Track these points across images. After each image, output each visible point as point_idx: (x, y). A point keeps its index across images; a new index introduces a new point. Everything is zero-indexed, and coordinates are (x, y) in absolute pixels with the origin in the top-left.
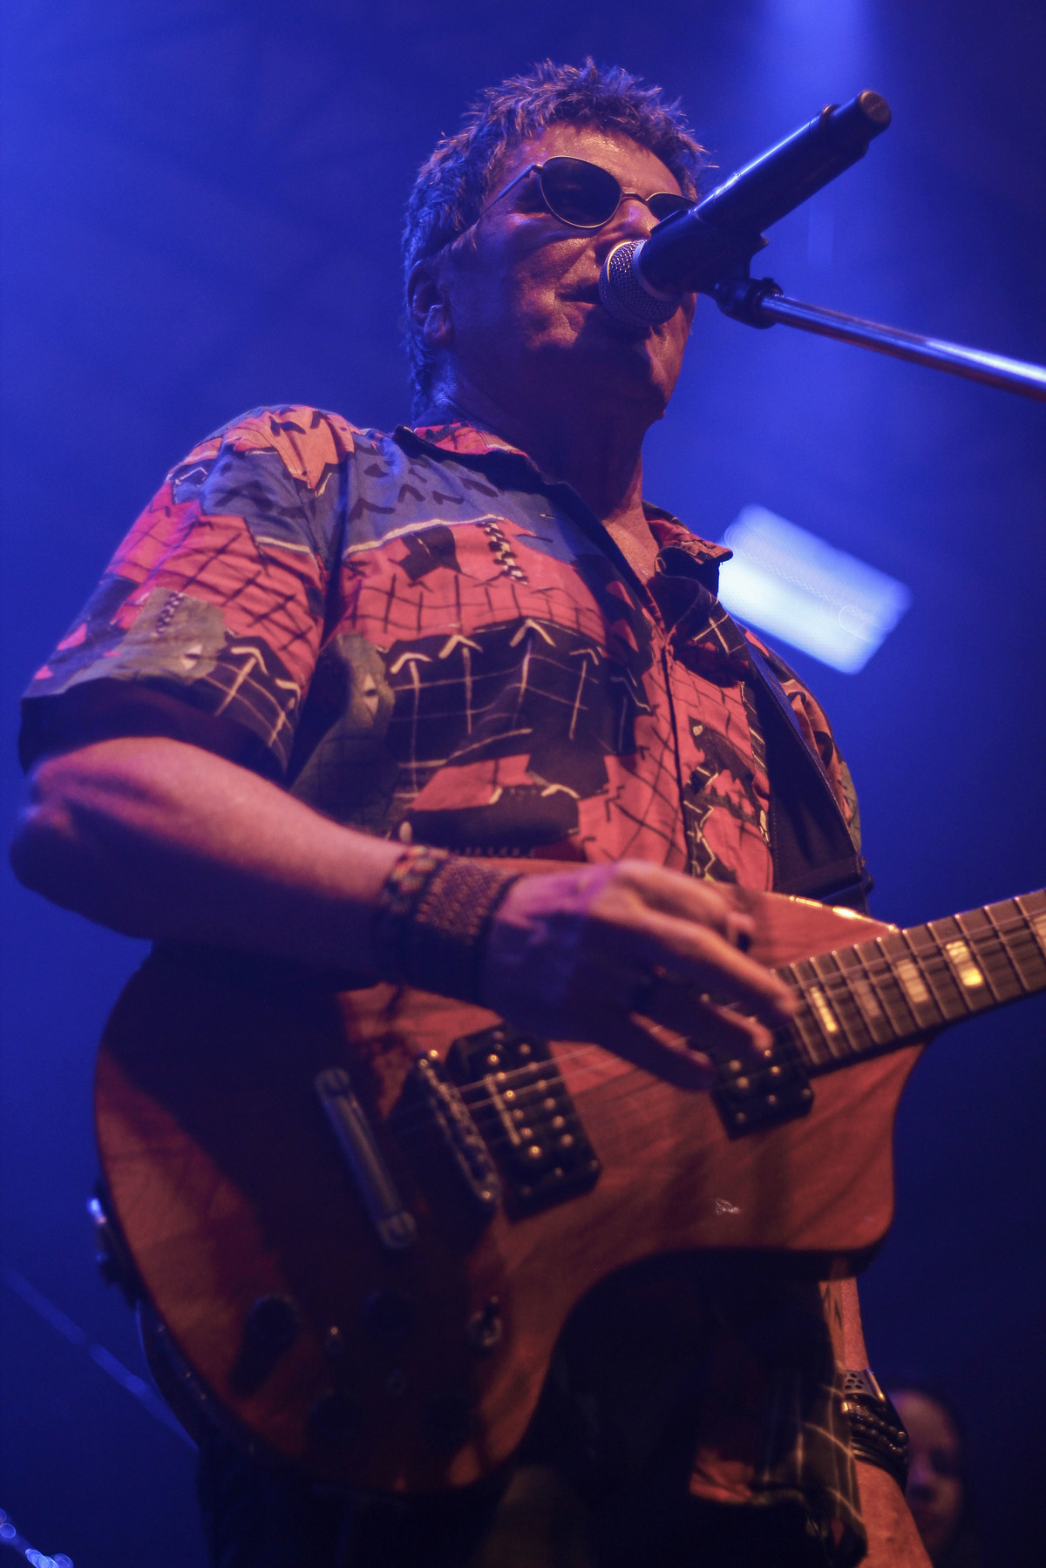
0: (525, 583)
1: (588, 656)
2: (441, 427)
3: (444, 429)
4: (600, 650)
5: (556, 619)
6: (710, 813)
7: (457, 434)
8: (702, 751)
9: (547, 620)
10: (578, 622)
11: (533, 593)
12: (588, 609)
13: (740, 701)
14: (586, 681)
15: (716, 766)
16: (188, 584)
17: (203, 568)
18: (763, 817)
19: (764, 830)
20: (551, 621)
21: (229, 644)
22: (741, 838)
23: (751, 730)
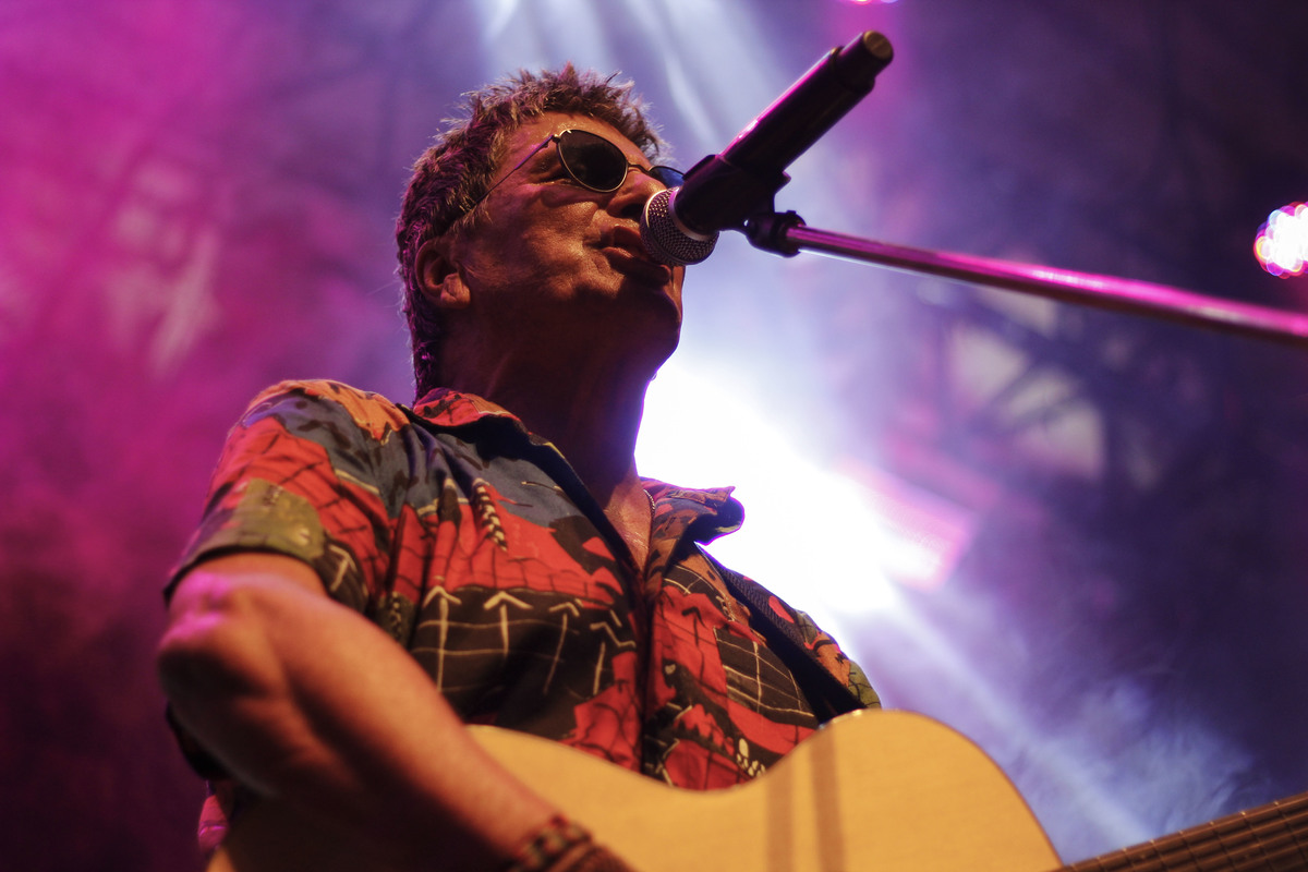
0: (504, 549)
1: (568, 611)
2: (437, 402)
3: (441, 402)
4: (579, 601)
5: (531, 585)
6: (674, 746)
7: (452, 407)
8: (673, 687)
9: (522, 587)
10: (552, 585)
11: (509, 561)
12: (564, 571)
13: (713, 641)
14: (568, 633)
15: (690, 700)
16: (285, 481)
17: (297, 474)
18: (743, 747)
19: (743, 758)
20: (525, 587)
21: (328, 541)
22: (708, 768)
23: (727, 668)
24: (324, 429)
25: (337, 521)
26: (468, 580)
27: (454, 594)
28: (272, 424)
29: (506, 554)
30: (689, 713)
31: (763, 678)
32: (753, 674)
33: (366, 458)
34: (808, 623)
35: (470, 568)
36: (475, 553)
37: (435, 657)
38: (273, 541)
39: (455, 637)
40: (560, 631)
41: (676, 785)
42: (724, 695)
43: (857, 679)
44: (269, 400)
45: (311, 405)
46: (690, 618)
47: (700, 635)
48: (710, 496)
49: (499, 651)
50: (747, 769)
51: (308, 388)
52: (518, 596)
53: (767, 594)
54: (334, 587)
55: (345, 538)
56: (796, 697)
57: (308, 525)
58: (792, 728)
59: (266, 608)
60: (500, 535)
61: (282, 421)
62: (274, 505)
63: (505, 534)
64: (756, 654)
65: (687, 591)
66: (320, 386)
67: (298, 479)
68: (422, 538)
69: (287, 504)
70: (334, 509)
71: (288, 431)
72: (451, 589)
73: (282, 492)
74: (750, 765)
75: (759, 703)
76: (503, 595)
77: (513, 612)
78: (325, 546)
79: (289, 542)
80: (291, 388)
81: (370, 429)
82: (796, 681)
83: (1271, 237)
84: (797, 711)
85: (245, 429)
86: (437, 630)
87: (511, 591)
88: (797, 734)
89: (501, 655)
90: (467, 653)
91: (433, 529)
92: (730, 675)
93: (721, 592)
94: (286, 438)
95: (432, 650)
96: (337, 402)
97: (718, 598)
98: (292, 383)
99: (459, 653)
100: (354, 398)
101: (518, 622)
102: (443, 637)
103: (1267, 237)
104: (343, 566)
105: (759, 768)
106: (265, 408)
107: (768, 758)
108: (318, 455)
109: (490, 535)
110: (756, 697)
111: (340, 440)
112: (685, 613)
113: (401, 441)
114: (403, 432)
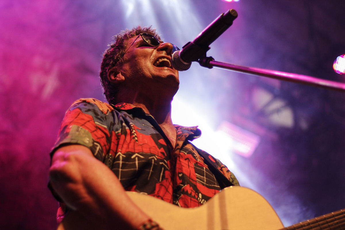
6: (181, 196)
7: (125, 106)
13: (193, 167)
14: (154, 164)
15: (186, 183)
16: (82, 125)
17: (85, 123)
18: (200, 195)
19: (200, 198)
20: (143, 152)
21: (94, 142)
22: (191, 202)
23: (196, 174)
24: (92, 111)
25: (96, 136)
26: (128, 150)
27: (124, 154)
28: (78, 110)
29: (138, 143)
30: (186, 187)
31: (206, 177)
32: (204, 176)
33: (103, 118)
34: (219, 162)
35: (128, 147)
36: (130, 142)
37: (118, 171)
38: (79, 142)
39: (124, 166)
40: (152, 163)
41: (181, 207)
42: (196, 181)
43: (232, 177)
44: (77, 104)
45: (88, 105)
46: (187, 161)
47: (190, 165)
48: (192, 129)
49: (135, 169)
50: (201, 202)
51: (87, 100)
52: (140, 154)
53: (208, 155)
54: (96, 154)
55: (98, 140)
56: (215, 182)
57: (89, 137)
58: (214, 190)
59: (78, 161)
60: (136, 138)
61: (81, 109)
62: (80, 132)
63: (137, 138)
64: (204, 170)
65: (186, 153)
66: (90, 100)
67: (86, 125)
68: (117, 139)
69: (83, 132)
70: (95, 132)
71: (82, 112)
72: (123, 153)
73: (81, 129)
74: (202, 200)
75: (205, 183)
76: (137, 154)
77: (139, 159)
78: (93, 143)
79: (84, 142)
80: (83, 100)
81: (103, 111)
82: (215, 177)
83: (337, 63)
84: (215, 186)
85: (71, 111)
86: (119, 164)
87: (139, 153)
88: (215, 192)
89: (136, 170)
90: (127, 170)
91: (119, 137)
92: (197, 176)
93: (195, 154)
94: (82, 114)
95: (118, 169)
96: (95, 104)
97: (194, 155)
98: (83, 99)
99: (125, 170)
100: (99, 103)
101: (140, 161)
102: (121, 166)
103: (336, 64)
104: (98, 148)
105: (204, 201)
106: (76, 106)
107: (207, 198)
108: (91, 118)
109: (134, 138)
110: (204, 182)
111: (96, 114)
112: (186, 159)
113: (111, 114)
114: (112, 112)
